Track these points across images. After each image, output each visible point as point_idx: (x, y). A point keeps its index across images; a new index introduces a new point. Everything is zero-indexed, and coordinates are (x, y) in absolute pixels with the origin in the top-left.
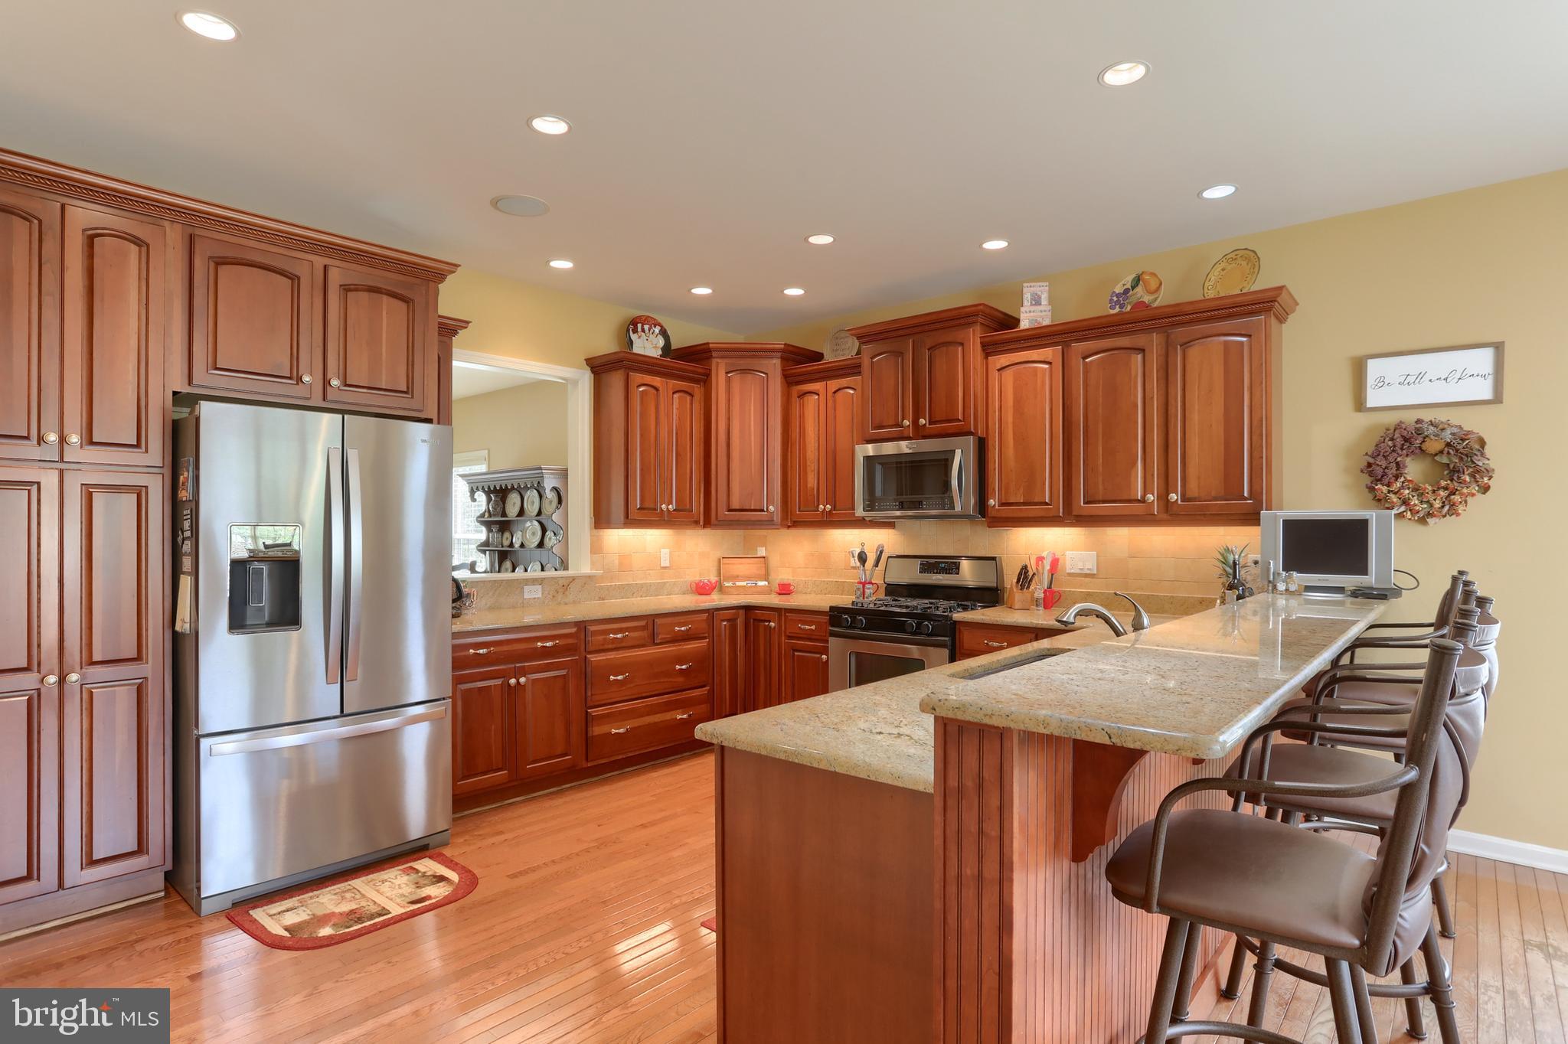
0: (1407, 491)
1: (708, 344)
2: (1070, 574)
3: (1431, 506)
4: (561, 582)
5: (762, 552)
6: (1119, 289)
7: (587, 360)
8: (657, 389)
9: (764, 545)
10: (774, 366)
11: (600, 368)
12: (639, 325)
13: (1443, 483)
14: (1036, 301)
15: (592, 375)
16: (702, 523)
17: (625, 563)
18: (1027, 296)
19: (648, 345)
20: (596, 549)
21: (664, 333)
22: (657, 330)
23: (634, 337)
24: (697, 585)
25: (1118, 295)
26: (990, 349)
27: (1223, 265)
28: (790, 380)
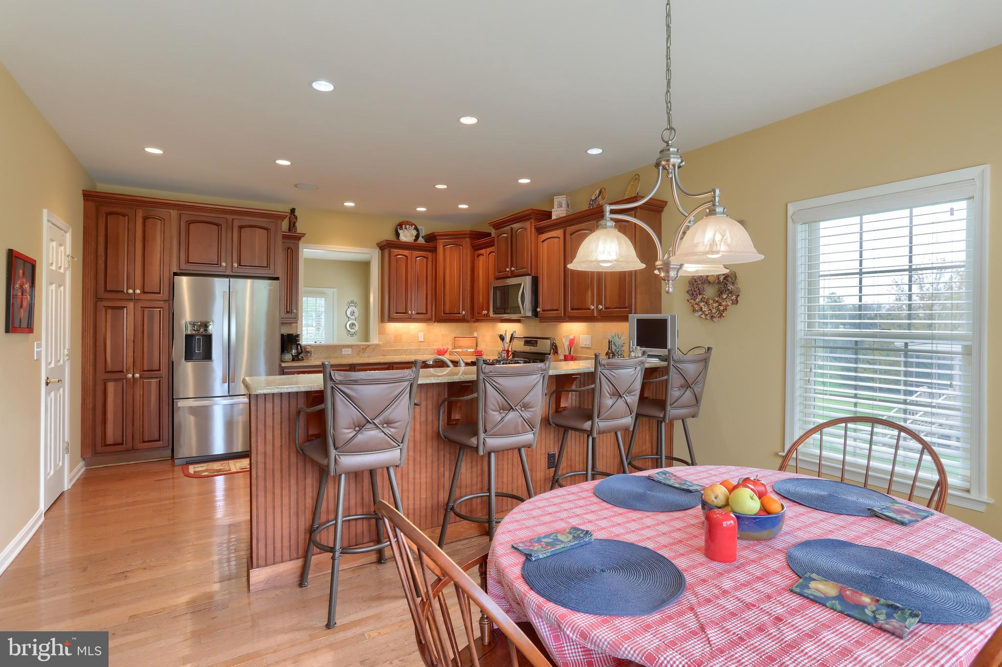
0: (703, 304)
1: (434, 233)
2: (582, 347)
3: (711, 311)
4: (362, 347)
5: (475, 335)
6: (593, 198)
7: (378, 244)
8: (407, 257)
9: (476, 331)
10: (467, 242)
11: (385, 247)
12: (404, 226)
13: (716, 299)
14: (560, 206)
15: (380, 251)
16: (434, 320)
17: (398, 338)
18: (556, 203)
19: (406, 236)
20: (381, 332)
21: (416, 229)
22: (413, 226)
23: (400, 232)
24: (438, 350)
25: (593, 201)
26: (540, 231)
27: (632, 183)
28: (476, 248)
